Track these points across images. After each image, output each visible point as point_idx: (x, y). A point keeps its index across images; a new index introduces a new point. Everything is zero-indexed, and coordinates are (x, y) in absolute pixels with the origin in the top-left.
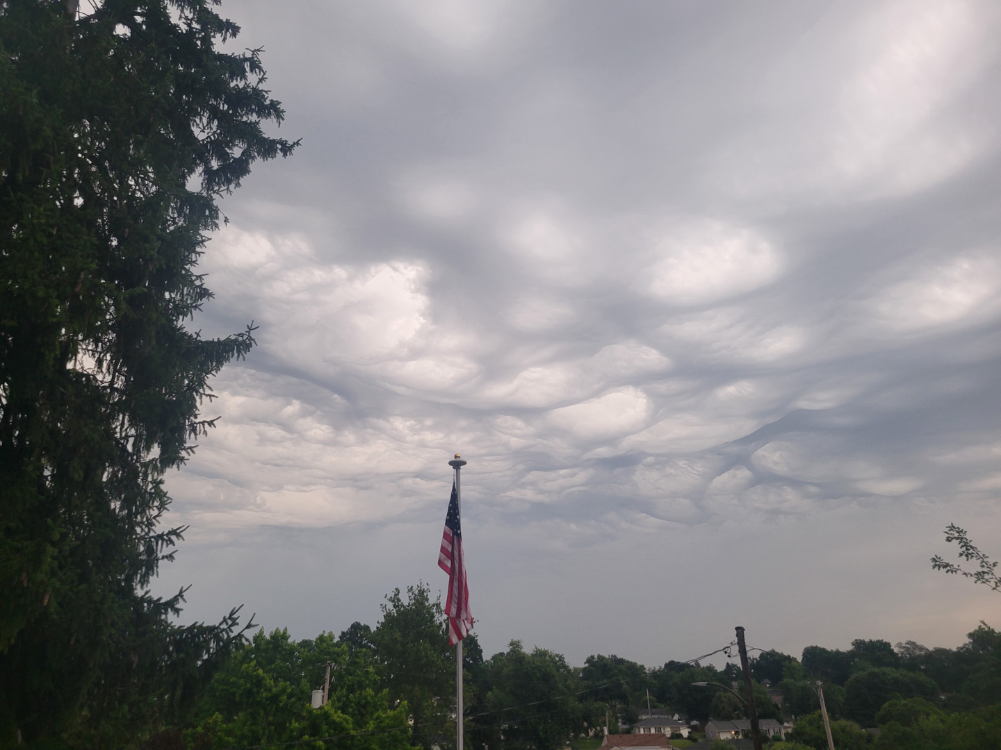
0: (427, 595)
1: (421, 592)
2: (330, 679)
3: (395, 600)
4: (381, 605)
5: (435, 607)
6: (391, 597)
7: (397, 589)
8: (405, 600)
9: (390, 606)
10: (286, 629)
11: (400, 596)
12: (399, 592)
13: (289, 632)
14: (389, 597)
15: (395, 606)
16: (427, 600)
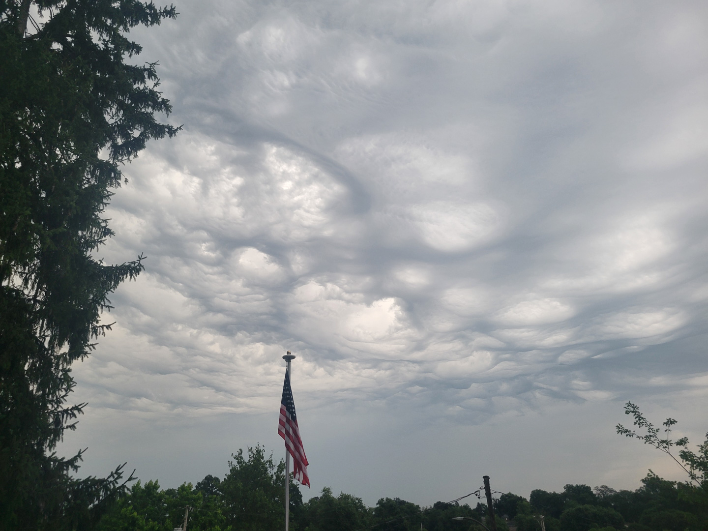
0: (263, 454)
1: (259, 452)
2: (188, 520)
3: (239, 458)
4: (229, 462)
5: (268, 463)
6: (236, 456)
7: (240, 450)
8: (246, 458)
9: (235, 462)
10: (157, 481)
11: (243, 455)
12: (242, 452)
13: (159, 484)
14: (234, 456)
15: (238, 463)
16: (263, 458)
